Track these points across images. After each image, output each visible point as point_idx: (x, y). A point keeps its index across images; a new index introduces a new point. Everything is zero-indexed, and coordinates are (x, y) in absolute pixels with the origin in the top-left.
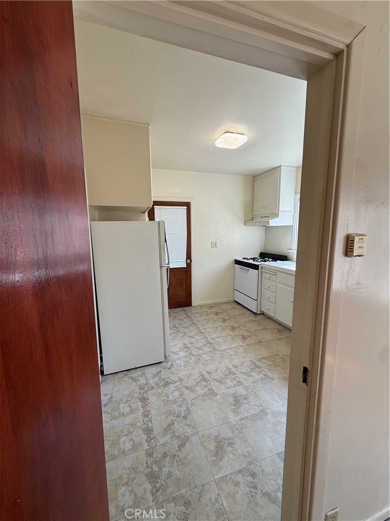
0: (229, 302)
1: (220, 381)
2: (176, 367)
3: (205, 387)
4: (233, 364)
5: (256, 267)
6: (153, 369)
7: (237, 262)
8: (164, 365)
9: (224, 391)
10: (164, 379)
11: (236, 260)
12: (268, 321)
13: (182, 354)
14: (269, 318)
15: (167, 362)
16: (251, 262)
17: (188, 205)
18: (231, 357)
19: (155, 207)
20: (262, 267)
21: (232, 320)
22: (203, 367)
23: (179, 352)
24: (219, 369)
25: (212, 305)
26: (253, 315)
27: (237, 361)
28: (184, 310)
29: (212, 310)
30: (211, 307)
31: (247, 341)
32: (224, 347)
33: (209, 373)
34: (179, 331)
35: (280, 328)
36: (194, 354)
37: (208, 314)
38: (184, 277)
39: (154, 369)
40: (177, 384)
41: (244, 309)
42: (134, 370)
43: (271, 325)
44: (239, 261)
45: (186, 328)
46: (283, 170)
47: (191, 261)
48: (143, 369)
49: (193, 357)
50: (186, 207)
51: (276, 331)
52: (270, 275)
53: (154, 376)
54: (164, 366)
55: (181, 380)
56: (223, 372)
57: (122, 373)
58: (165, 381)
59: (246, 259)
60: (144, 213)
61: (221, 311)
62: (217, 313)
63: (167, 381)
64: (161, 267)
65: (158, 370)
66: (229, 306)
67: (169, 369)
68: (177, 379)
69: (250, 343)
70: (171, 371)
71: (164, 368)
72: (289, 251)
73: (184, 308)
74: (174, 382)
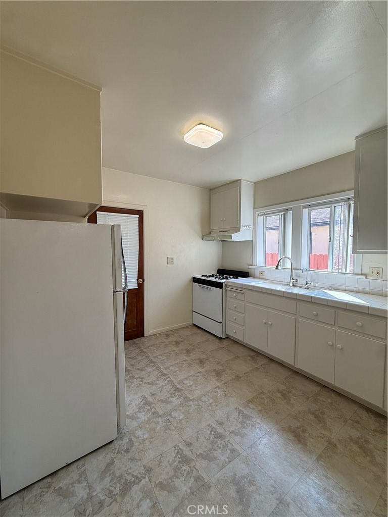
0: (188, 327)
1: (207, 457)
2: (136, 444)
3: (189, 476)
4: (217, 419)
5: (219, 285)
6: (100, 458)
7: (196, 280)
8: (116, 444)
9: (218, 476)
10: (121, 477)
11: (194, 278)
12: (236, 346)
13: (143, 417)
14: (236, 342)
15: (121, 439)
16: (212, 279)
17: (140, 213)
18: (210, 408)
19: (98, 212)
20: (226, 285)
21: (197, 349)
22: (178, 436)
23: (139, 415)
24: (200, 432)
25: (169, 333)
26: (218, 340)
27: (220, 414)
28: (135, 343)
29: (170, 339)
30: (168, 336)
31: (223, 378)
32: (197, 393)
33: (189, 445)
34: (133, 377)
35: (252, 354)
36: (161, 413)
37: (166, 346)
38: (135, 300)
39: (100, 460)
40: (143, 482)
41: (206, 333)
42: (64, 470)
43: (241, 351)
44: (199, 279)
45: (142, 370)
46: (244, 184)
47: (143, 280)
48: (80, 463)
49: (160, 420)
50: (138, 216)
51: (249, 358)
52: (236, 293)
53: (103, 475)
54: (117, 446)
55: (149, 470)
56: (207, 437)
57: (41, 483)
58: (123, 481)
59: (205, 276)
60: (85, 217)
61: (182, 340)
62: (177, 343)
63: (126, 480)
64: (114, 292)
65: (108, 458)
66: (188, 332)
67: (127, 451)
68: (142, 471)
69: (226, 380)
70: (130, 455)
71: (118, 452)
72: (250, 267)
73: (135, 340)
74: (138, 479)
